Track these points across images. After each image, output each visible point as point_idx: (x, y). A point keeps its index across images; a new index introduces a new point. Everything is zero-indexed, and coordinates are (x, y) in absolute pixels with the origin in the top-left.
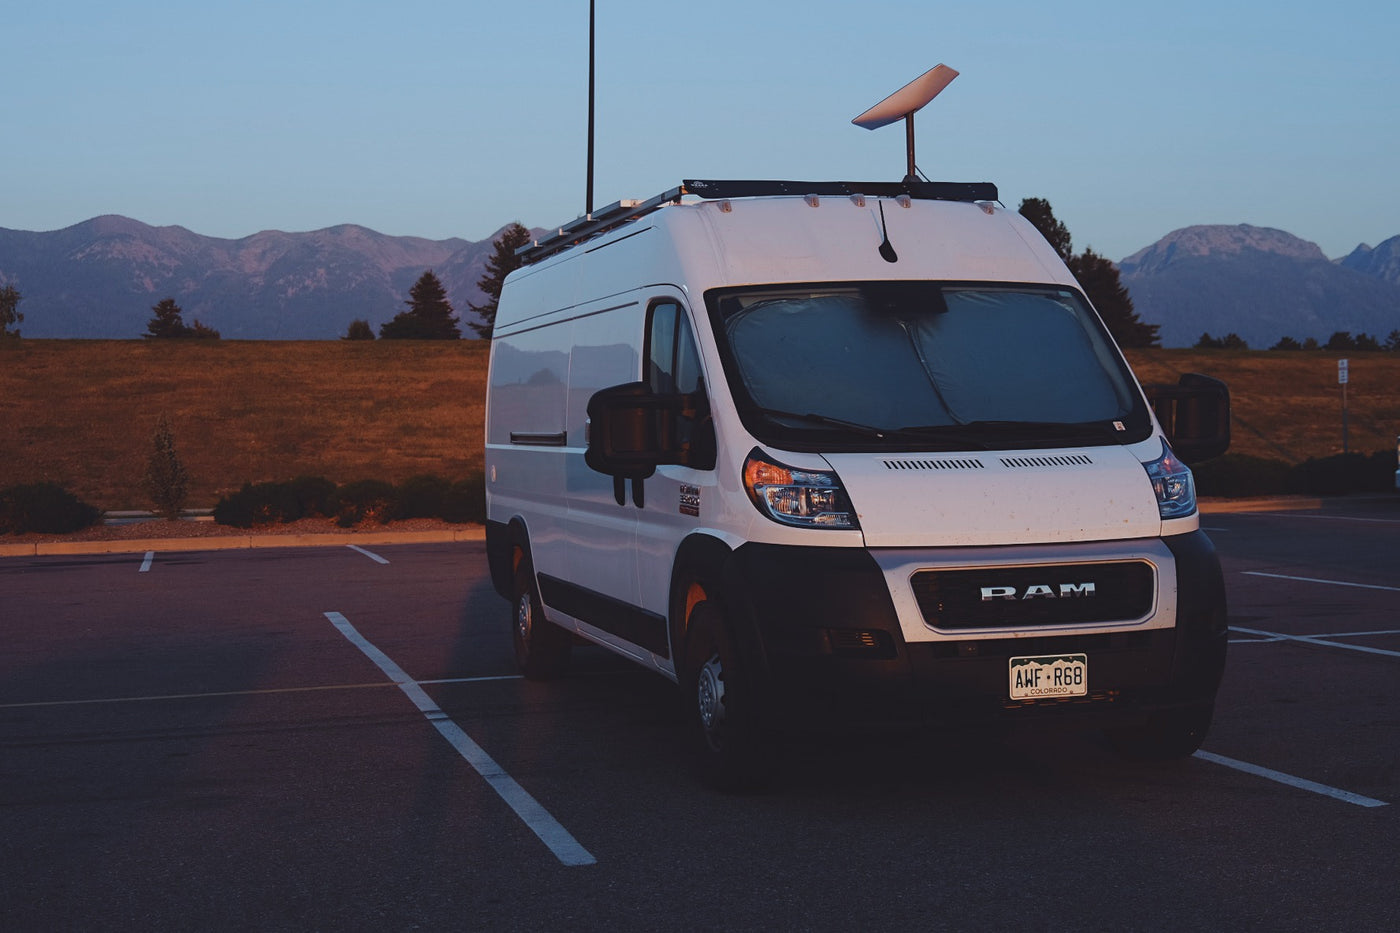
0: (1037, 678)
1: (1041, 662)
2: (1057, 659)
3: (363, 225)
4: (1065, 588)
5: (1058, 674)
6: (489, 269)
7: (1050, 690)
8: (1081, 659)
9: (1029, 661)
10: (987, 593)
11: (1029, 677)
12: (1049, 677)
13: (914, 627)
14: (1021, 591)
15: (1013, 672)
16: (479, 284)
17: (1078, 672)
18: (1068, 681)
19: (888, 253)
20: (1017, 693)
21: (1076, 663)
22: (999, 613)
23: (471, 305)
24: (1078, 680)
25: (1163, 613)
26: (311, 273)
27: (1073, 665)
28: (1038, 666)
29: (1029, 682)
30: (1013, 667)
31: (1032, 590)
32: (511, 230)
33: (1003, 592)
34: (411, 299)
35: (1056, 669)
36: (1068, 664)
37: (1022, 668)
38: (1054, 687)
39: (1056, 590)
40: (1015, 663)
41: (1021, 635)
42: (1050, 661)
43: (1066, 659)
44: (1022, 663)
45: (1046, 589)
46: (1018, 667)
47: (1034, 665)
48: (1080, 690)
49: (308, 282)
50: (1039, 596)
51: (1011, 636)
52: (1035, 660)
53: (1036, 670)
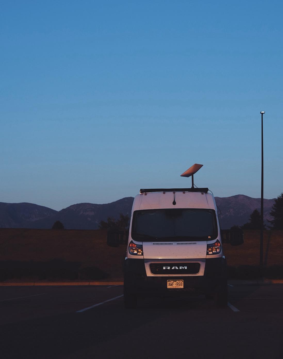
0: (173, 284)
1: (174, 281)
2: (177, 281)
3: (244, 195)
4: (181, 268)
5: (177, 284)
6: (274, 209)
7: (175, 287)
8: (182, 281)
9: (171, 281)
10: (164, 268)
11: (171, 284)
12: (175, 284)
13: (149, 274)
14: (171, 268)
15: (168, 283)
16: (270, 213)
17: (181, 283)
18: (179, 285)
19: (174, 203)
20: (169, 287)
21: (181, 282)
22: (167, 272)
23: (268, 220)
24: (181, 285)
25: (201, 273)
26: (228, 211)
27: (180, 282)
28: (173, 282)
29: (171, 285)
30: (168, 282)
31: (173, 268)
32: (280, 196)
33: (168, 267)
34: (251, 219)
35: (177, 283)
36: (179, 282)
37: (170, 282)
38: (176, 286)
39: (179, 268)
40: (168, 281)
41: (170, 276)
42: (176, 281)
43: (179, 281)
44: (170, 281)
45: (177, 268)
46: (169, 282)
47: (172, 282)
48: (182, 287)
49: (227, 213)
50: (175, 269)
51: (168, 276)
52: (172, 281)
53: (173, 283)
